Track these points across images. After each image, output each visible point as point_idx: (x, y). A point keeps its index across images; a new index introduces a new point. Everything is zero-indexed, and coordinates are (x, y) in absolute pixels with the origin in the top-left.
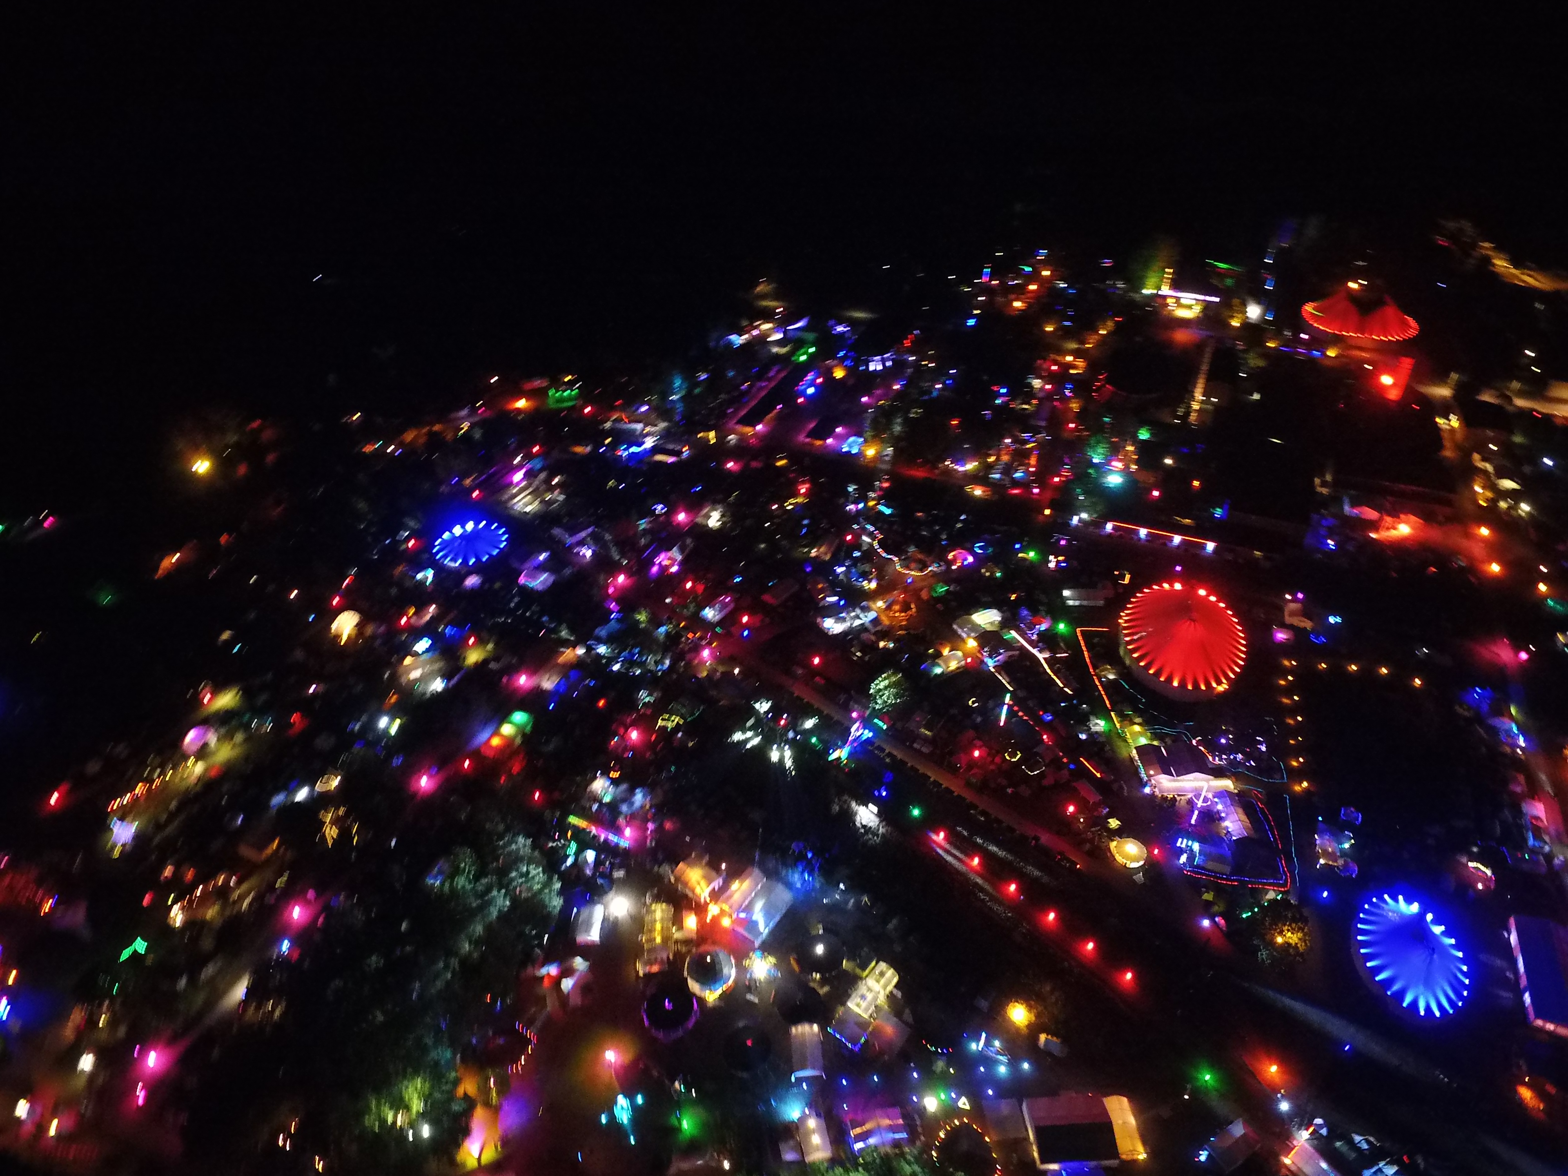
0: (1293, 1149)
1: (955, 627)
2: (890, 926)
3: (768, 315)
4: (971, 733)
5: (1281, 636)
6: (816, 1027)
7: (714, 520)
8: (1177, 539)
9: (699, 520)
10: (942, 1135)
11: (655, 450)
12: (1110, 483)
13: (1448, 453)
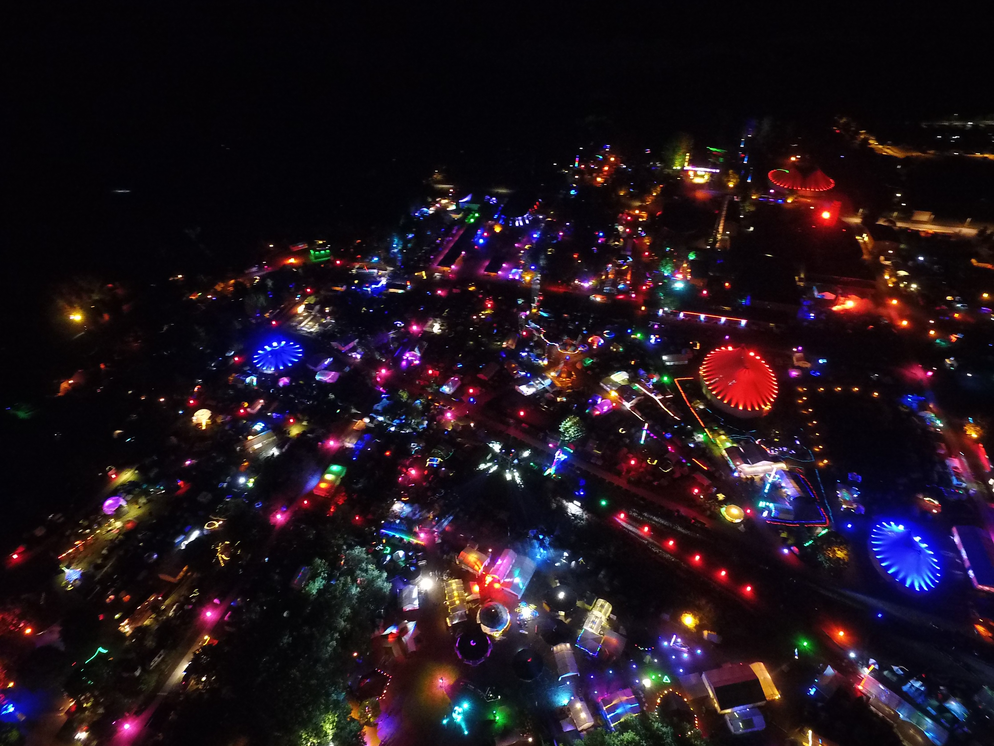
0: (862, 680)
1: (602, 384)
2: (600, 576)
3: (444, 194)
4: (625, 450)
5: (794, 373)
6: (568, 645)
7: (437, 328)
8: (723, 319)
9: (427, 329)
10: (659, 701)
11: (389, 286)
12: (676, 288)
13: (865, 257)
